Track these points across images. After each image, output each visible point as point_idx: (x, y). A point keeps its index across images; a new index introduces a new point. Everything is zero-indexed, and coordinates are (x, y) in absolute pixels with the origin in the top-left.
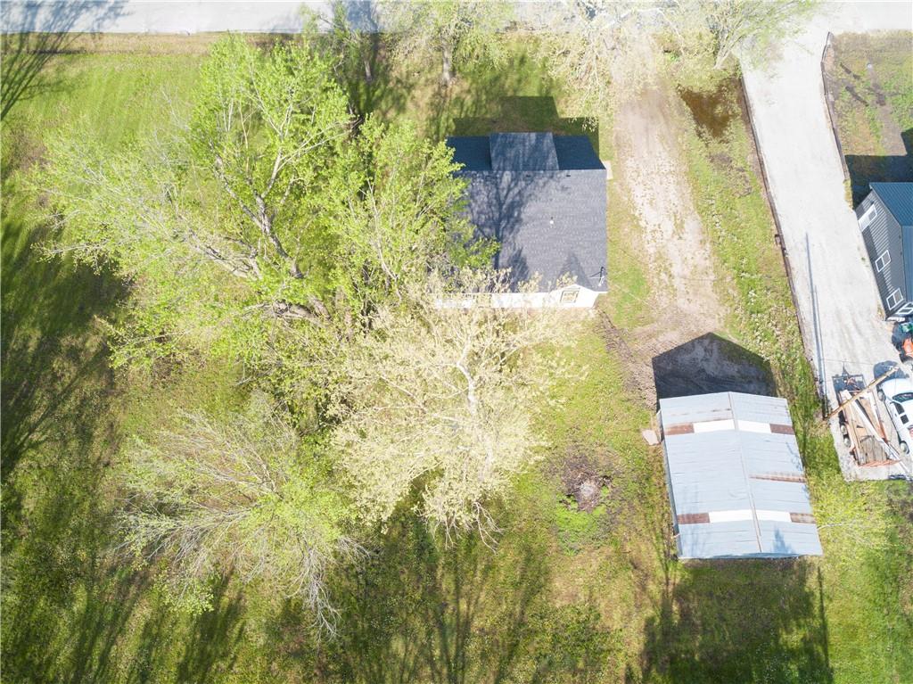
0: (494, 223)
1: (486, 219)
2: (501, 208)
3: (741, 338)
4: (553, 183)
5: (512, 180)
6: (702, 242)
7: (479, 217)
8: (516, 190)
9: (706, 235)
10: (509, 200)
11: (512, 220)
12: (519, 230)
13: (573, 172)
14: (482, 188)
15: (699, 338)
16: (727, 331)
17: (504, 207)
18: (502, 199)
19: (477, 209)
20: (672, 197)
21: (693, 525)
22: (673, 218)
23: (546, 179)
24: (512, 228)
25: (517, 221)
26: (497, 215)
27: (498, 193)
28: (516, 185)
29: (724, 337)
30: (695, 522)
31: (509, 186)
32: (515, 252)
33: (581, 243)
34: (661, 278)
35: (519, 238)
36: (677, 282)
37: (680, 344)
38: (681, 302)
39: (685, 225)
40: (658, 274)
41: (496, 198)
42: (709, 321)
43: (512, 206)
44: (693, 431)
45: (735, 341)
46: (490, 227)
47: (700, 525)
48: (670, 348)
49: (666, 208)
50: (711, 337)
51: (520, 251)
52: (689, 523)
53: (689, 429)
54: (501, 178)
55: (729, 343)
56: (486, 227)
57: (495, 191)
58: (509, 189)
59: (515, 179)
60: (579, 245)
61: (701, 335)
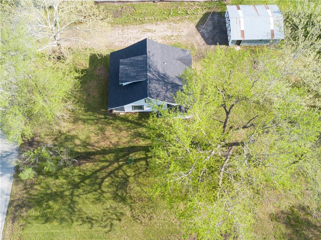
0: (166, 84)
1: (165, 87)
2: (160, 80)
3: (197, 18)
4: (151, 58)
5: (150, 73)
6: (156, 24)
7: (164, 89)
8: (154, 72)
9: (154, 23)
10: (157, 76)
11: (164, 77)
12: (168, 76)
13: (148, 50)
14: (154, 85)
15: (198, 31)
16: (195, 22)
17: (160, 79)
18: (157, 79)
19: (161, 89)
20: (135, 31)
21: (275, 35)
22: (145, 32)
23: (150, 60)
24: (168, 78)
25: (165, 76)
26: (163, 82)
27: (155, 80)
28: (152, 72)
29: (197, 23)
30: (274, 34)
31: (152, 74)
32: (177, 79)
33: (173, 55)
34: (173, 39)
35: (172, 76)
36: (175, 34)
37: (201, 36)
38: (184, 34)
39: (149, 29)
40: (171, 40)
41: (157, 81)
42: (191, 26)
43: (159, 76)
44: (243, 31)
45: (198, 20)
46: (168, 86)
47: (275, 33)
48: (203, 39)
49: (140, 34)
50: (198, 27)
51: (177, 77)
52: (274, 36)
53: (243, 32)
54: (150, 77)
55: (199, 22)
56: (167, 87)
57: (154, 81)
58: (154, 75)
59: (150, 72)
60: (174, 56)
61: (196, 30)
